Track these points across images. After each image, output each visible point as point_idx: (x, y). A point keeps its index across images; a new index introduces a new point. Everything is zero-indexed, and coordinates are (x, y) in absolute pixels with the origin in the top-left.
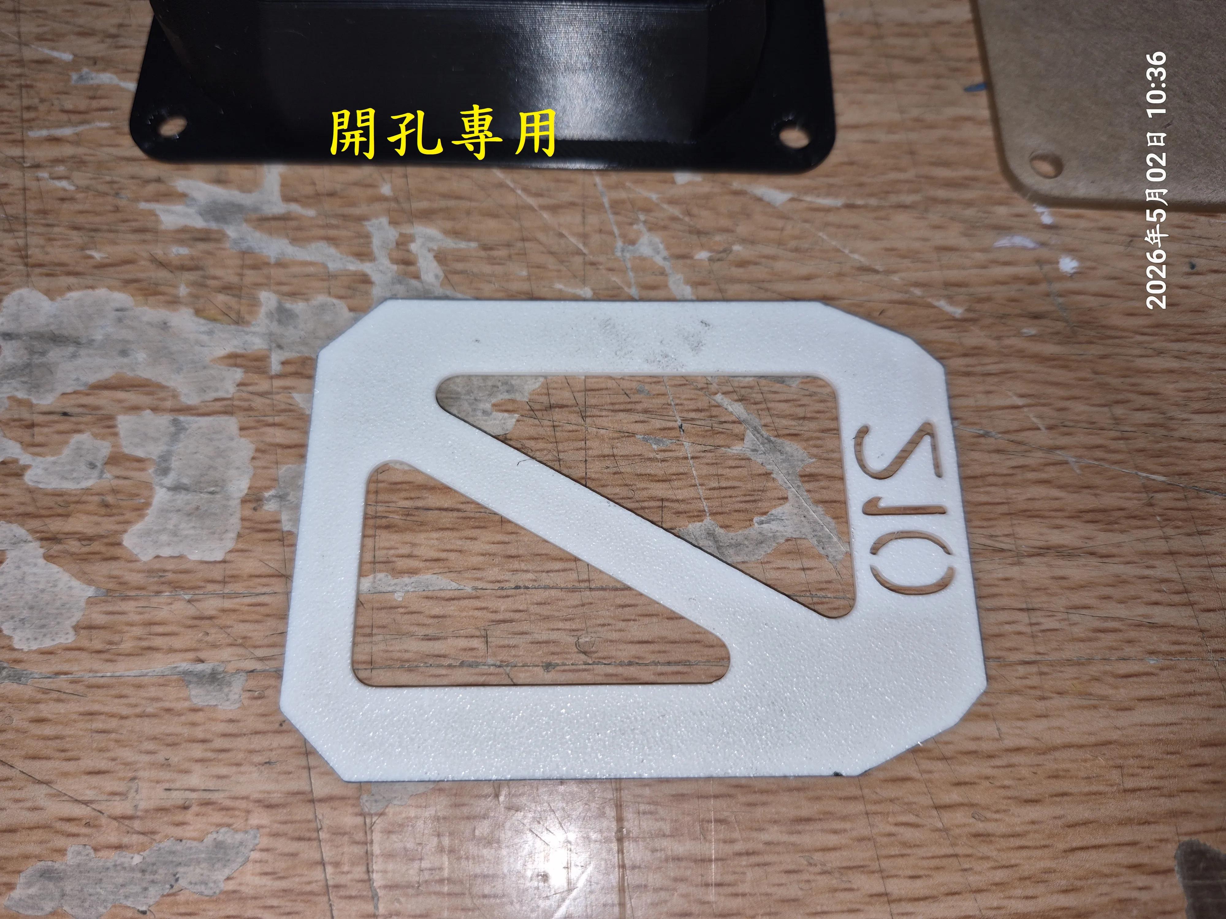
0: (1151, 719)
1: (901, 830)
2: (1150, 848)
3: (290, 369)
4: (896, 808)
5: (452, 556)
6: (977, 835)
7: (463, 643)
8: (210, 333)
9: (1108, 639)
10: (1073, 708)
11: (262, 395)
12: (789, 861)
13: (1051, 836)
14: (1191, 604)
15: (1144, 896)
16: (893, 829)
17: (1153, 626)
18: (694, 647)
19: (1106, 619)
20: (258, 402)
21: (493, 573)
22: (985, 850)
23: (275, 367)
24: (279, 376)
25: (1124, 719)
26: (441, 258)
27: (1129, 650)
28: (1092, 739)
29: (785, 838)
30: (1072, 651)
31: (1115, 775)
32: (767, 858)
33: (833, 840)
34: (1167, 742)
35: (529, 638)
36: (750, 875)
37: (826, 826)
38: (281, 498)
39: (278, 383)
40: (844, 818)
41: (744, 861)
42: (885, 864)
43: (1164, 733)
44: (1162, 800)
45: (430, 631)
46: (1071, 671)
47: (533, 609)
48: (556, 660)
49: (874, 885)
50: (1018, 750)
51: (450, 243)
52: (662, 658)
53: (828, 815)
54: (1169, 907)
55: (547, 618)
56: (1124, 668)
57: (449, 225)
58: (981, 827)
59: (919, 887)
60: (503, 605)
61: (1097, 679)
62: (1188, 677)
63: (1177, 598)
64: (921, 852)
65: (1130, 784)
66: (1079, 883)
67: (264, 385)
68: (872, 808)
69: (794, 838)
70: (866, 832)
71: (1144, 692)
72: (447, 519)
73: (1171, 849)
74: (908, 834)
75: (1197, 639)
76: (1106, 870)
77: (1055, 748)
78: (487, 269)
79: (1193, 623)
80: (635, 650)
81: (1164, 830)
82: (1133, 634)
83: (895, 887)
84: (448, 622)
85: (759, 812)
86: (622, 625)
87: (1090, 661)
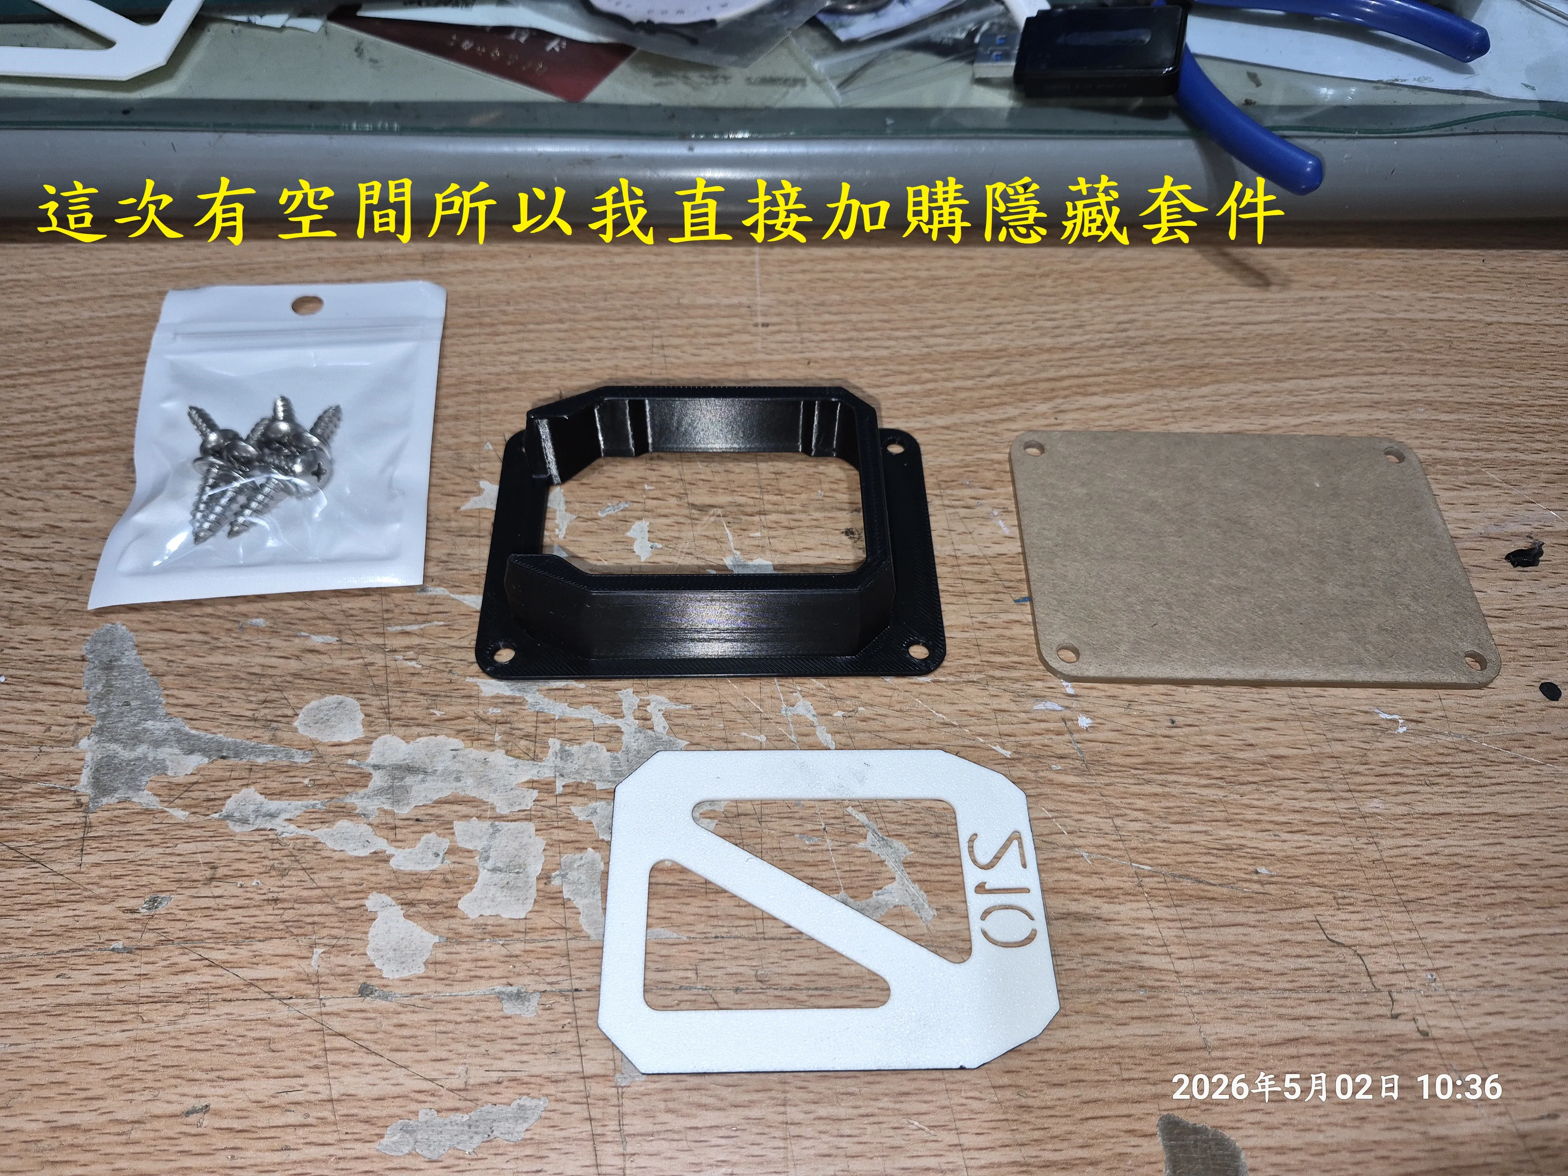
0: (1141, 1032)
1: (970, 1101)
2: (1140, 1119)
3: (569, 790)
4: (967, 1087)
5: (674, 915)
6: (1021, 1107)
7: (682, 974)
8: (517, 766)
9: (1111, 976)
10: (1085, 1023)
11: (550, 807)
12: (895, 1121)
13: (1071, 1109)
14: (1169, 954)
15: (1136, 1151)
16: (964, 1101)
17: (1142, 968)
18: (833, 978)
19: (1109, 963)
20: (548, 812)
21: (700, 927)
22: (1026, 1117)
23: (559, 790)
24: (561, 795)
25: (1122, 1031)
26: (667, 716)
27: (1125, 984)
28: (1100, 1044)
29: (892, 1105)
30: (1085, 984)
31: (1116, 1069)
32: (881, 1119)
33: (924, 1107)
34: (1152, 1048)
35: (724, 971)
36: (870, 1129)
37: (919, 1098)
38: (563, 876)
39: (561, 800)
40: (931, 1093)
41: (866, 1120)
42: (959, 1124)
43: (1150, 1041)
44: (1149, 1087)
45: (661, 966)
46: (1085, 998)
47: (727, 951)
48: (741, 986)
49: (952, 1139)
50: (1048, 1050)
51: (673, 707)
52: (812, 985)
53: (921, 1091)
54: (1153, 1159)
55: (736, 958)
56: (1122, 996)
57: (672, 693)
58: (1023, 1101)
59: (981, 1141)
60: (706, 949)
61: (1102, 1004)
62: (1166, 1003)
63: (1159, 950)
64: (984, 1117)
65: (1126, 1075)
66: (1091, 1142)
67: (552, 801)
68: (950, 1086)
69: (898, 1106)
70: (947, 1103)
71: (1136, 1014)
72: (671, 891)
73: (1155, 1120)
74: (975, 1105)
75: (1173, 977)
76: (1110, 1133)
77: (1074, 1050)
78: (698, 723)
79: (1171, 967)
80: (793, 980)
81: (1150, 1107)
82: (1128, 974)
83: (966, 1140)
84: (671, 960)
85: (877, 1088)
86: (785, 963)
87: (1098, 991)
